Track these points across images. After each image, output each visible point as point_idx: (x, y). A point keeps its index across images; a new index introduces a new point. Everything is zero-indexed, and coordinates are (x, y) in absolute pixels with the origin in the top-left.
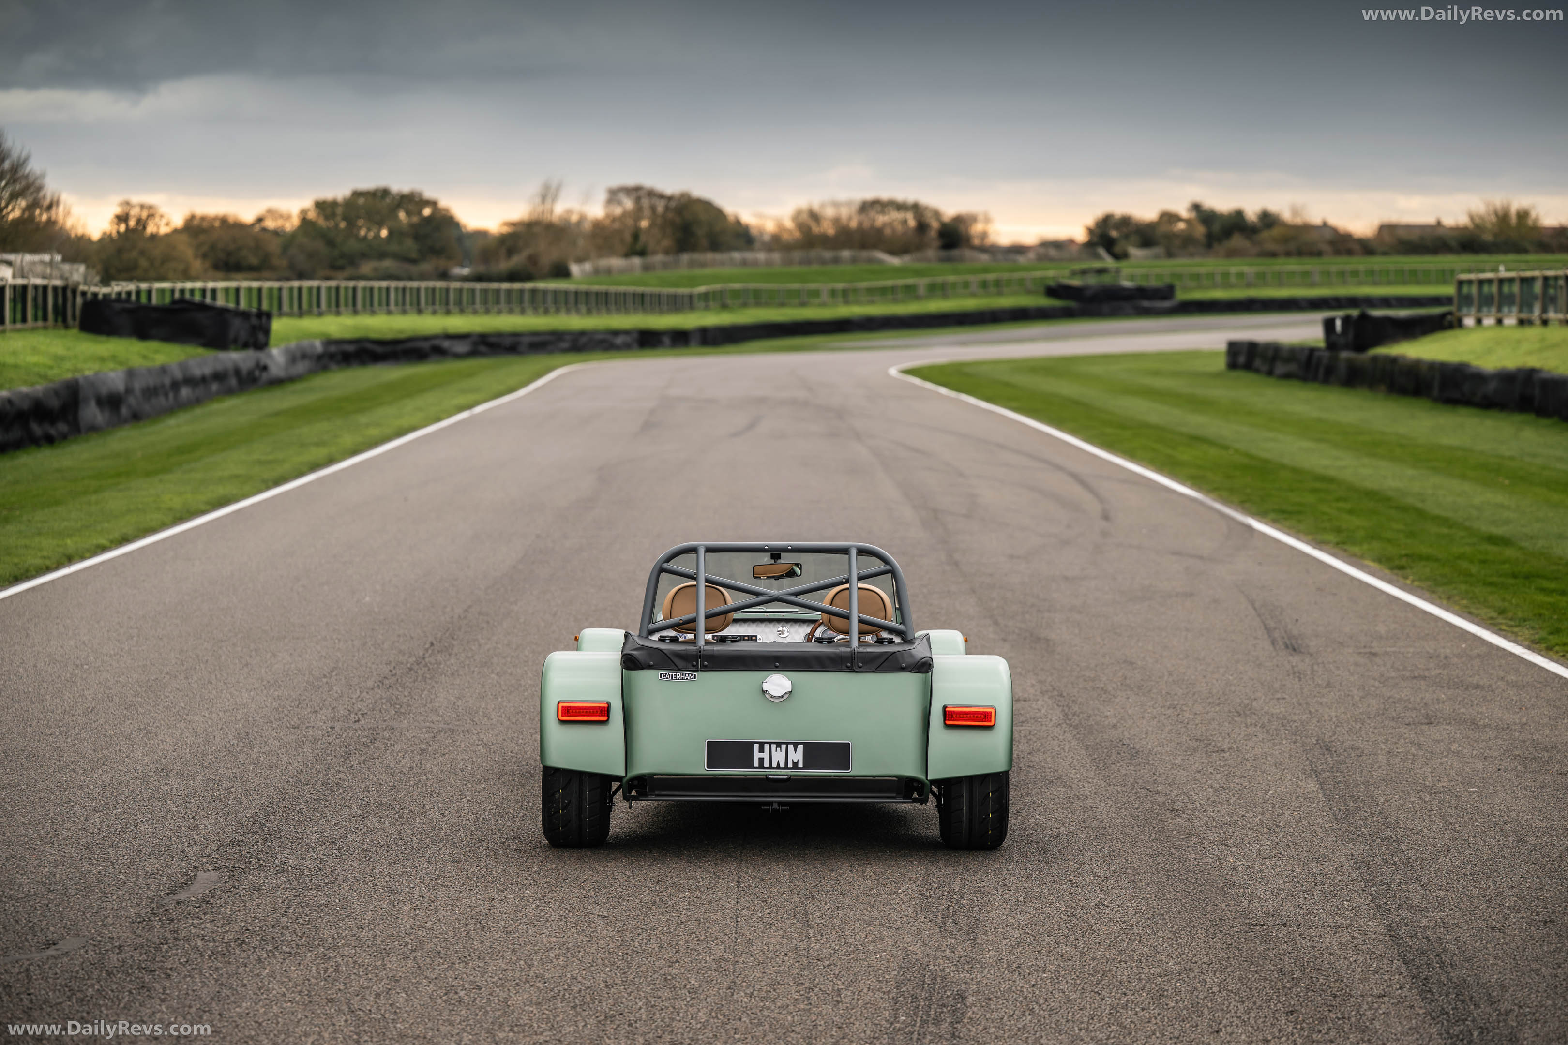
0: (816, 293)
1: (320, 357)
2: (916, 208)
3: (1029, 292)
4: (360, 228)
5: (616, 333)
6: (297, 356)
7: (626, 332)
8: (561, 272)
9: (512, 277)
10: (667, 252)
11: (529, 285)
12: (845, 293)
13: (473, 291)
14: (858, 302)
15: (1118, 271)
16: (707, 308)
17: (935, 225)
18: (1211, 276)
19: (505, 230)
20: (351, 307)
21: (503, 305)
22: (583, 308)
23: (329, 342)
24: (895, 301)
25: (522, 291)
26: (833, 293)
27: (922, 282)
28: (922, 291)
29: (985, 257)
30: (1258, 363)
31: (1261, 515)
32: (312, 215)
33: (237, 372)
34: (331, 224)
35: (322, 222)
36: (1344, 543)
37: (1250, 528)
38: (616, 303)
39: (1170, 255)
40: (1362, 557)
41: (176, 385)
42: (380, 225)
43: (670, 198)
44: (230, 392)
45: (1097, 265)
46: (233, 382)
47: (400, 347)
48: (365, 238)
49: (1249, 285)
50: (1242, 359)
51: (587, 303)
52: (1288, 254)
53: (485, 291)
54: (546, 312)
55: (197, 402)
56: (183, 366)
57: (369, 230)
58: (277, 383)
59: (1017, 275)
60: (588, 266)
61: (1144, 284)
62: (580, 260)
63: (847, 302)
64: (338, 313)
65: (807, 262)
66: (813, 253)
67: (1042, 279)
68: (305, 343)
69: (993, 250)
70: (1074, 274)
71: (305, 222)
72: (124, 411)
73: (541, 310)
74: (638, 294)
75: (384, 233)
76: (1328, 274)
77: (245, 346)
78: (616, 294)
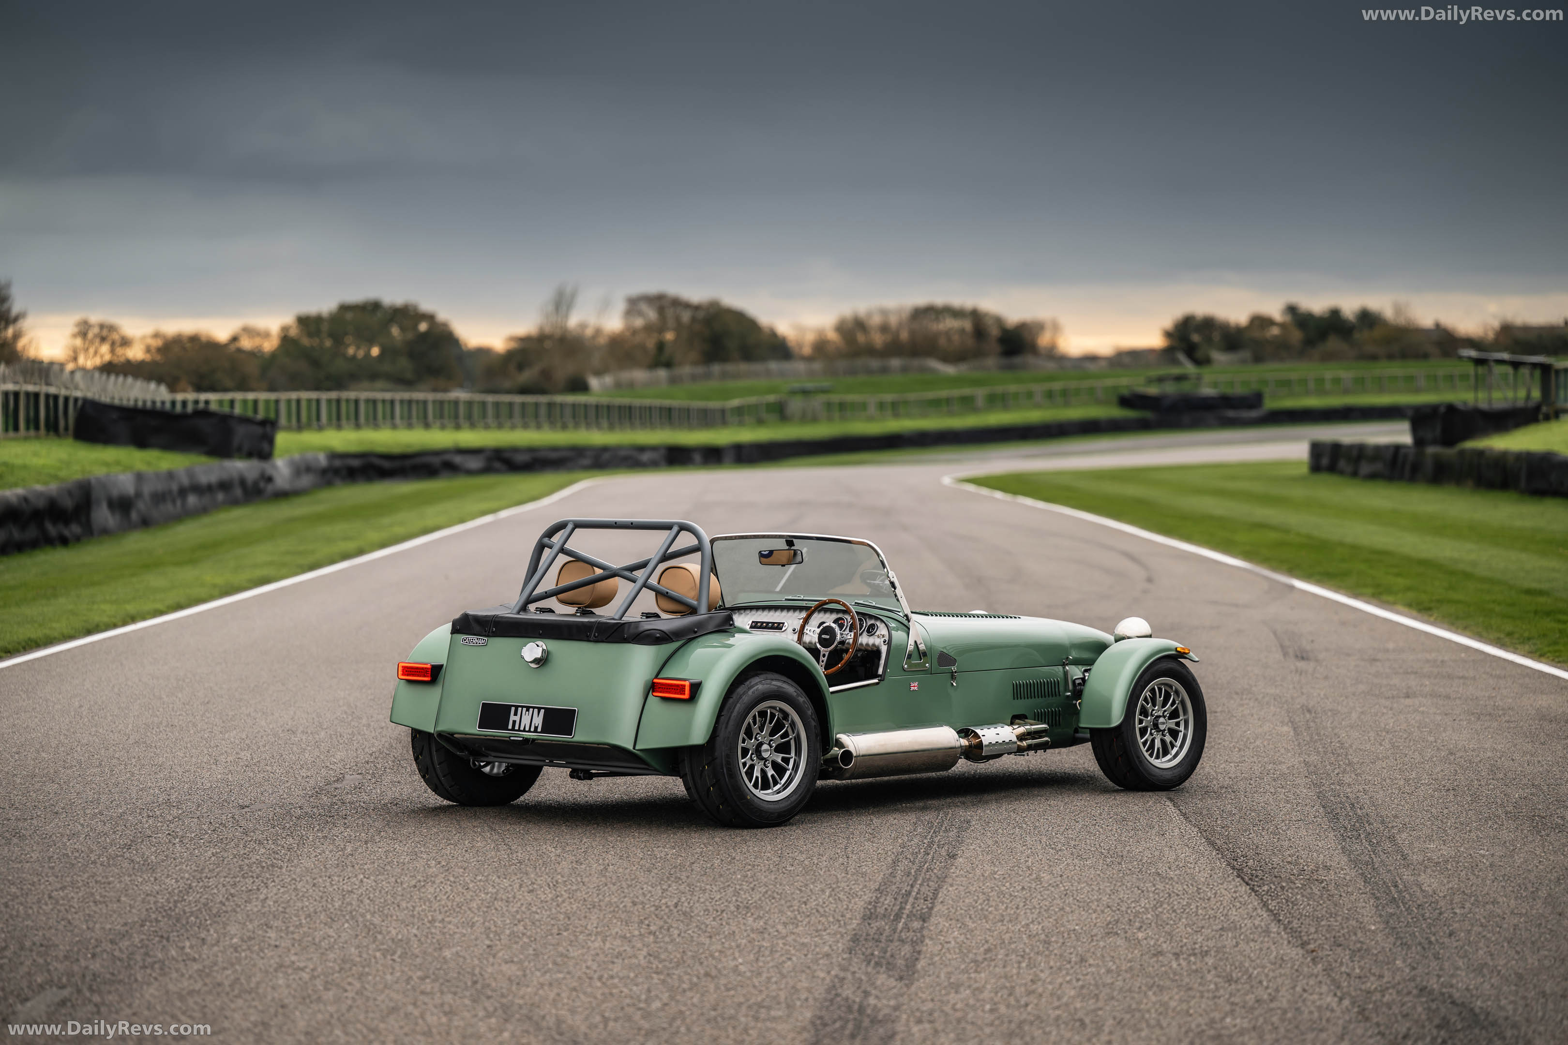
0: (863, 406)
1: (324, 472)
2: (976, 316)
3: (1099, 402)
4: (349, 345)
5: (642, 449)
6: (302, 468)
7: (654, 448)
8: (579, 386)
9: (524, 390)
10: (695, 363)
11: (543, 399)
12: (895, 405)
13: (484, 404)
14: (909, 416)
15: (1199, 378)
16: (741, 424)
17: (995, 332)
18: (1303, 382)
19: (513, 345)
20: (353, 420)
21: (517, 419)
22: (605, 423)
23: (334, 455)
24: (951, 414)
25: (537, 405)
26: (881, 406)
27: (980, 393)
28: (980, 402)
29: (1051, 365)
30: (1342, 464)
31: (1308, 577)
32: (294, 332)
33: (243, 482)
34: (315, 342)
35: (306, 341)
36: (1380, 594)
37: (1292, 588)
38: (641, 418)
39: (1258, 359)
40: (1394, 603)
41: (183, 492)
42: (371, 342)
43: (697, 308)
44: (235, 503)
45: (1176, 371)
46: (238, 492)
47: (408, 463)
48: (354, 357)
49: (1346, 392)
50: (1325, 461)
51: (608, 418)
52: (1391, 357)
53: (497, 405)
54: (564, 427)
55: (203, 511)
56: (190, 473)
57: (358, 348)
58: (283, 495)
59: (1086, 384)
60: (608, 380)
61: (1229, 391)
62: (598, 373)
63: (896, 415)
64: (339, 427)
65: (852, 372)
66: (860, 362)
67: (1115, 388)
68: (309, 455)
69: (1062, 359)
70: (1150, 381)
71: (286, 339)
72: (134, 516)
73: (559, 425)
74: (666, 408)
75: (375, 351)
76: (1435, 378)
77: (250, 455)
78: (640, 408)
